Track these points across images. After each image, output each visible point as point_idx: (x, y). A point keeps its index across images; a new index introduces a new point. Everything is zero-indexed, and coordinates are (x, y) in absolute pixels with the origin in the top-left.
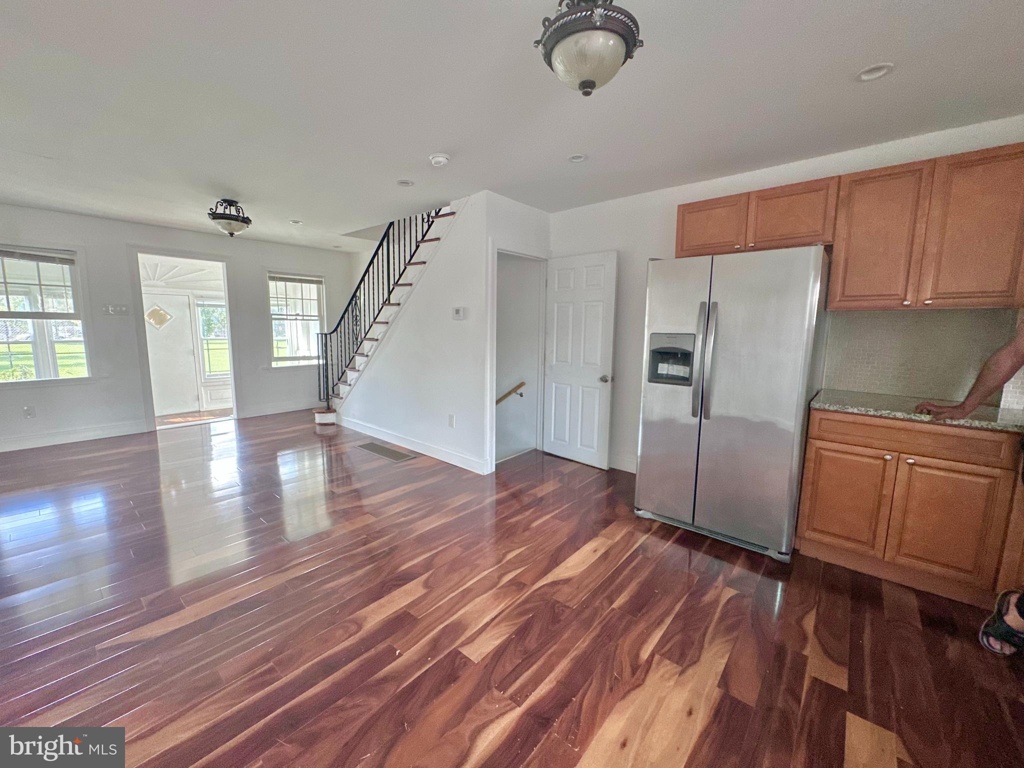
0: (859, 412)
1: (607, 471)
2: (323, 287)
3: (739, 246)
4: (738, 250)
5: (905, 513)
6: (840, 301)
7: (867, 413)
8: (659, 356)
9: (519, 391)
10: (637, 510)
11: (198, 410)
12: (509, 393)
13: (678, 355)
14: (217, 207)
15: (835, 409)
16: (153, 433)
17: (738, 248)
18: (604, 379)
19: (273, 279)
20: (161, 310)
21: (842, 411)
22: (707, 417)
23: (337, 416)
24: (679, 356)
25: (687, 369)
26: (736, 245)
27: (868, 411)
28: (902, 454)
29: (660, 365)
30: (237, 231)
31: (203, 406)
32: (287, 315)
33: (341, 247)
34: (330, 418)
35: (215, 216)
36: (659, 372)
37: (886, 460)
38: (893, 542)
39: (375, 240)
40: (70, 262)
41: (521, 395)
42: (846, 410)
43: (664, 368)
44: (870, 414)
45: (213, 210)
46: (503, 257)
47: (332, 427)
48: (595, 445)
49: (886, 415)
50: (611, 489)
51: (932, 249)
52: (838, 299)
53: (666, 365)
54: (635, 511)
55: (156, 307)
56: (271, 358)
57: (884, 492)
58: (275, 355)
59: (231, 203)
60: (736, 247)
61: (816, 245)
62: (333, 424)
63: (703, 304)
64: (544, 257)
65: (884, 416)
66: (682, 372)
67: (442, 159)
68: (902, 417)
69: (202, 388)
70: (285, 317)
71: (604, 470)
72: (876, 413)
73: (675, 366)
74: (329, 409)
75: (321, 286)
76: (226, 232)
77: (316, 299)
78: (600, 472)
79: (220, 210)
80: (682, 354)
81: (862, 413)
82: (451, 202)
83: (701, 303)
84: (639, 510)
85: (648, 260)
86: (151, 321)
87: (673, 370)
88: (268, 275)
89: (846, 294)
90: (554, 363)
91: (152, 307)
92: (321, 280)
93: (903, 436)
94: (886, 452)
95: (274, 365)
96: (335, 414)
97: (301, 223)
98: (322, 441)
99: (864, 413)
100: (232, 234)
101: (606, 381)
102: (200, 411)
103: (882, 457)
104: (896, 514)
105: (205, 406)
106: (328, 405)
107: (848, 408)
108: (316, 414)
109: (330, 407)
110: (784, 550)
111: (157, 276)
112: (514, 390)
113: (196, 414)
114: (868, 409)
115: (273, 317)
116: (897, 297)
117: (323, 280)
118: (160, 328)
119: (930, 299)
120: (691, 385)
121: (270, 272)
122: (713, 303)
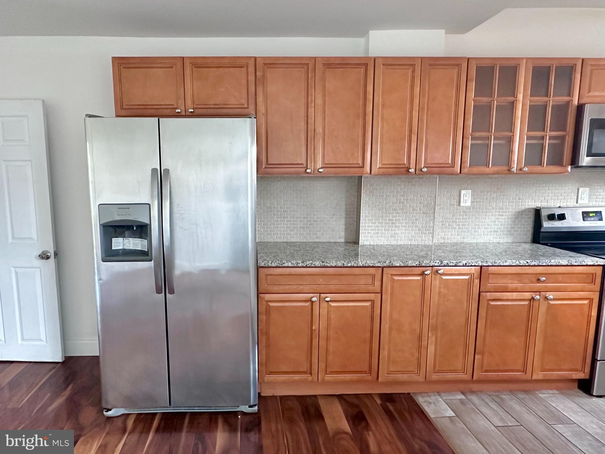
0: (292, 265)
1: (63, 363)
3: (180, 111)
4: (179, 114)
5: (328, 339)
6: (265, 168)
7: (297, 266)
8: (111, 230)
10: (107, 412)
13: (133, 228)
15: (276, 265)
17: (178, 113)
18: (44, 256)
21: (280, 266)
22: (172, 292)
24: (135, 228)
25: (145, 242)
26: (176, 108)
27: (298, 263)
28: (321, 294)
29: (114, 240)
36: (113, 248)
37: (312, 302)
38: (322, 365)
42: (283, 265)
43: (118, 243)
44: (299, 266)
48: (43, 337)
49: (310, 265)
50: (70, 387)
51: (320, 130)
52: (264, 167)
53: (120, 240)
54: (105, 413)
57: (314, 328)
60: (177, 111)
61: (251, 118)
63: (154, 170)
65: (308, 266)
66: (140, 245)
68: (320, 265)
71: (57, 363)
72: (303, 264)
73: (130, 239)
78: (54, 368)
80: (137, 226)
81: (294, 266)
83: (152, 169)
84: (108, 410)
85: (85, 117)
87: (129, 243)
89: (269, 162)
93: (320, 280)
94: (312, 295)
99: (295, 265)
101: (48, 258)
103: (309, 299)
104: (323, 343)
107: (285, 263)
110: (252, 403)
114: (298, 262)
116: (302, 166)
119: (321, 168)
120: (151, 261)
122: (165, 170)
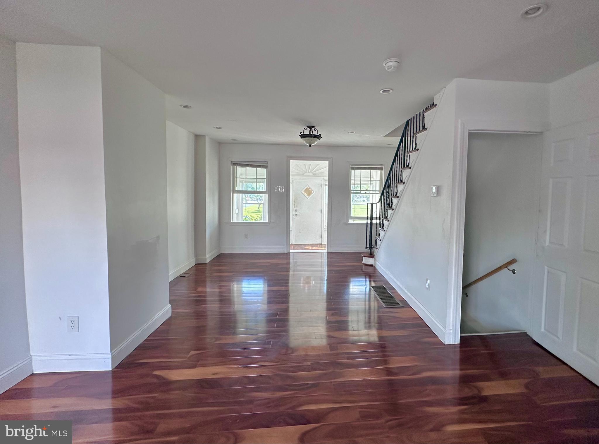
2: (383, 172)
9: (512, 267)
11: (321, 243)
12: (500, 268)
14: (304, 131)
16: (288, 254)
19: (353, 168)
20: (310, 188)
23: (374, 260)
30: (313, 143)
31: (323, 242)
32: (360, 191)
33: (392, 144)
34: (370, 261)
35: (303, 136)
39: (399, 137)
40: (265, 167)
41: (514, 272)
45: (302, 133)
46: (473, 136)
47: (371, 267)
55: (308, 187)
56: (348, 217)
58: (352, 215)
59: (311, 127)
62: (371, 266)
64: (538, 130)
67: (392, 64)
69: (324, 231)
70: (359, 192)
74: (371, 255)
75: (382, 171)
76: (308, 145)
77: (379, 180)
79: (307, 132)
82: (435, 97)
86: (305, 194)
88: (350, 166)
90: (547, 244)
91: (306, 187)
92: (382, 167)
95: (351, 221)
96: (374, 259)
97: (355, 133)
98: (365, 276)
100: (310, 146)
102: (321, 244)
105: (324, 242)
106: (371, 252)
108: (363, 257)
109: (372, 253)
111: (310, 170)
112: (506, 265)
113: (318, 246)
115: (352, 192)
117: (383, 167)
118: (308, 197)
121: (352, 164)
